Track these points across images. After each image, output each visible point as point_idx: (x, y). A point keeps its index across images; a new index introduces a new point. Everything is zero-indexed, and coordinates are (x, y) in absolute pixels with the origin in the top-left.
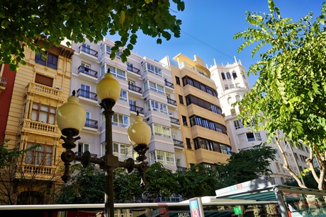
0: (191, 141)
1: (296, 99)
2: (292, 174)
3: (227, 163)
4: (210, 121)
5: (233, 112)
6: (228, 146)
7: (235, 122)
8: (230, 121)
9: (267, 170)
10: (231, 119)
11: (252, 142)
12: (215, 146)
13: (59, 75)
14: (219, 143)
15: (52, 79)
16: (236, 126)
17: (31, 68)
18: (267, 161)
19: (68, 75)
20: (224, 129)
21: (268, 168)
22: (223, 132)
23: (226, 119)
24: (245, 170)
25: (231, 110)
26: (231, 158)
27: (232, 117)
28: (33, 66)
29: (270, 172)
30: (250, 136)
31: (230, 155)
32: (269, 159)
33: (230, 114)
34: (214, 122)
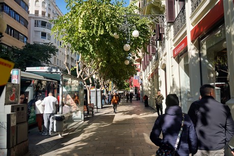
1: (84, 31)
2: (67, 67)
3: (22, 48)
4: (16, 13)
5: (37, 12)
6: (26, 37)
7: (35, 21)
8: (32, 19)
9: (48, 61)
10: (33, 18)
11: (43, 39)
12: (16, 34)
14: (19, 33)
16: (35, 24)
18: (50, 55)
20: (26, 24)
21: (49, 59)
22: (25, 26)
23: (29, 16)
24: (33, 57)
25: (36, 11)
26: (26, 46)
27: (34, 16)
29: (49, 62)
30: (44, 35)
31: (25, 44)
32: (52, 54)
33: (34, 13)
34: (19, 15)
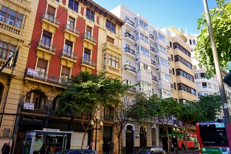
0: (176, 85)
5: (195, 67)
6: (195, 90)
7: (195, 74)
11: (204, 89)
12: (189, 89)
13: (117, 37)
14: (191, 88)
15: (113, 40)
16: (196, 77)
17: (104, 32)
19: (121, 37)
20: (193, 79)
22: (193, 81)
28: (105, 31)
30: (204, 84)
34: (189, 74)
